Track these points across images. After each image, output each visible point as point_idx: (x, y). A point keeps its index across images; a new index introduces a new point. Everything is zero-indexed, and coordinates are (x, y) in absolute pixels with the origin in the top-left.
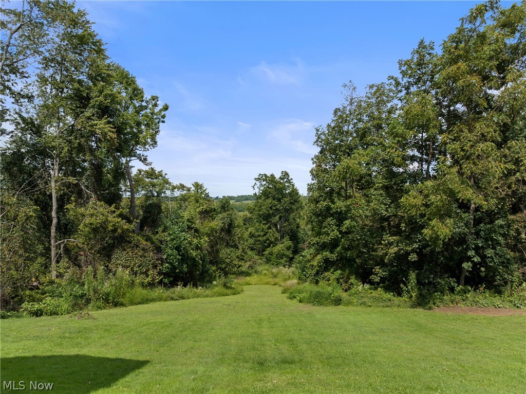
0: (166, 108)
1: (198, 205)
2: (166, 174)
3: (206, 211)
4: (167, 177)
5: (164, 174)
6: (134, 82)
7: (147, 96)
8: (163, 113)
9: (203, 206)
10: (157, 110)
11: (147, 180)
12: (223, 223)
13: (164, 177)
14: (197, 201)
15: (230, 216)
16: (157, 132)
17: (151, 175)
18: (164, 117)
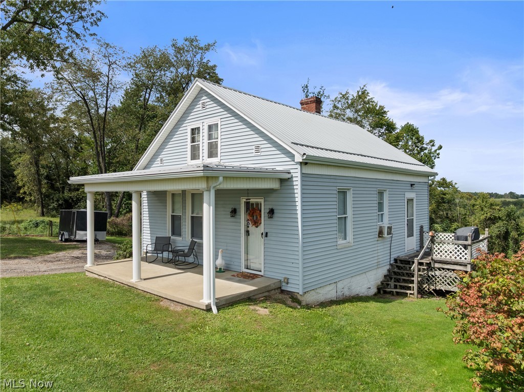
0: (440, 148)
1: (483, 213)
2: (456, 184)
3: (490, 218)
4: (456, 186)
5: (454, 184)
6: (417, 132)
7: (426, 140)
8: (438, 152)
9: (487, 214)
10: (434, 149)
11: (439, 189)
12: (499, 231)
13: (454, 187)
14: (482, 210)
15: (506, 225)
16: (434, 166)
17: (443, 184)
18: (438, 154)
